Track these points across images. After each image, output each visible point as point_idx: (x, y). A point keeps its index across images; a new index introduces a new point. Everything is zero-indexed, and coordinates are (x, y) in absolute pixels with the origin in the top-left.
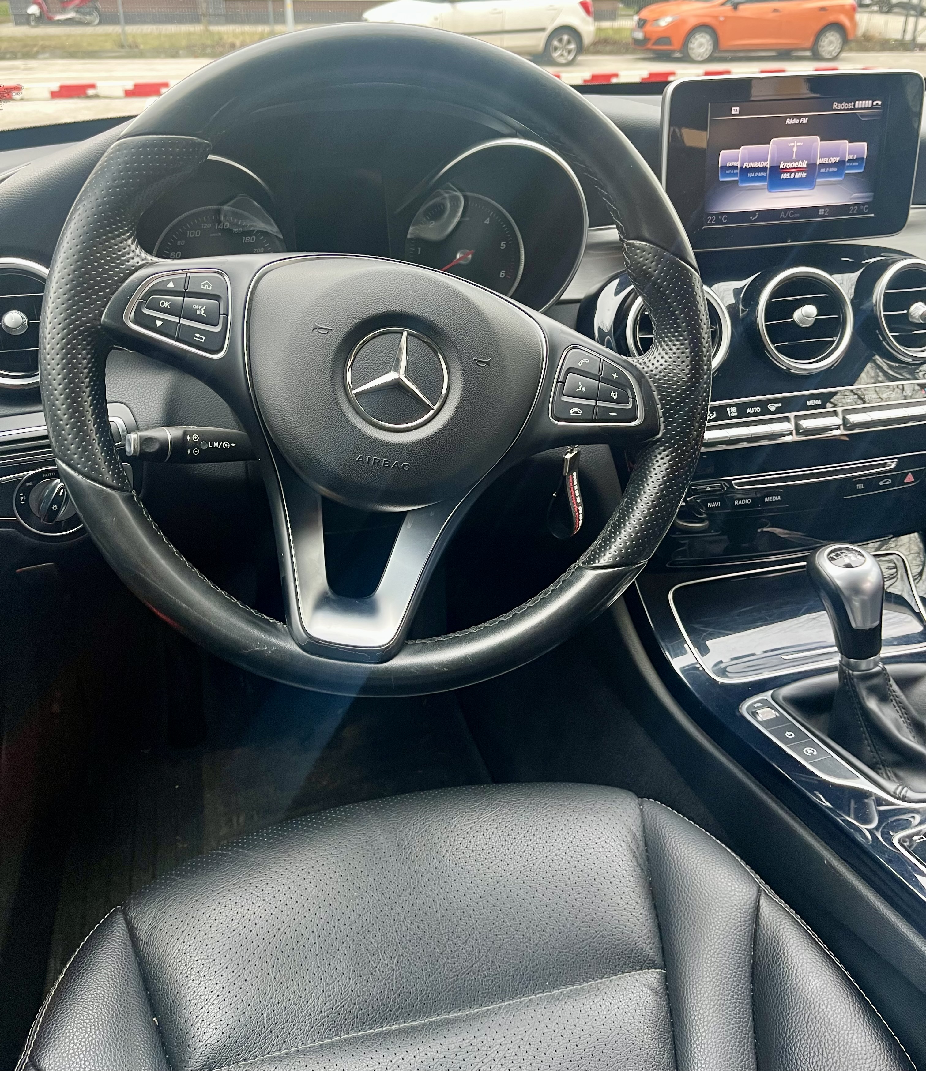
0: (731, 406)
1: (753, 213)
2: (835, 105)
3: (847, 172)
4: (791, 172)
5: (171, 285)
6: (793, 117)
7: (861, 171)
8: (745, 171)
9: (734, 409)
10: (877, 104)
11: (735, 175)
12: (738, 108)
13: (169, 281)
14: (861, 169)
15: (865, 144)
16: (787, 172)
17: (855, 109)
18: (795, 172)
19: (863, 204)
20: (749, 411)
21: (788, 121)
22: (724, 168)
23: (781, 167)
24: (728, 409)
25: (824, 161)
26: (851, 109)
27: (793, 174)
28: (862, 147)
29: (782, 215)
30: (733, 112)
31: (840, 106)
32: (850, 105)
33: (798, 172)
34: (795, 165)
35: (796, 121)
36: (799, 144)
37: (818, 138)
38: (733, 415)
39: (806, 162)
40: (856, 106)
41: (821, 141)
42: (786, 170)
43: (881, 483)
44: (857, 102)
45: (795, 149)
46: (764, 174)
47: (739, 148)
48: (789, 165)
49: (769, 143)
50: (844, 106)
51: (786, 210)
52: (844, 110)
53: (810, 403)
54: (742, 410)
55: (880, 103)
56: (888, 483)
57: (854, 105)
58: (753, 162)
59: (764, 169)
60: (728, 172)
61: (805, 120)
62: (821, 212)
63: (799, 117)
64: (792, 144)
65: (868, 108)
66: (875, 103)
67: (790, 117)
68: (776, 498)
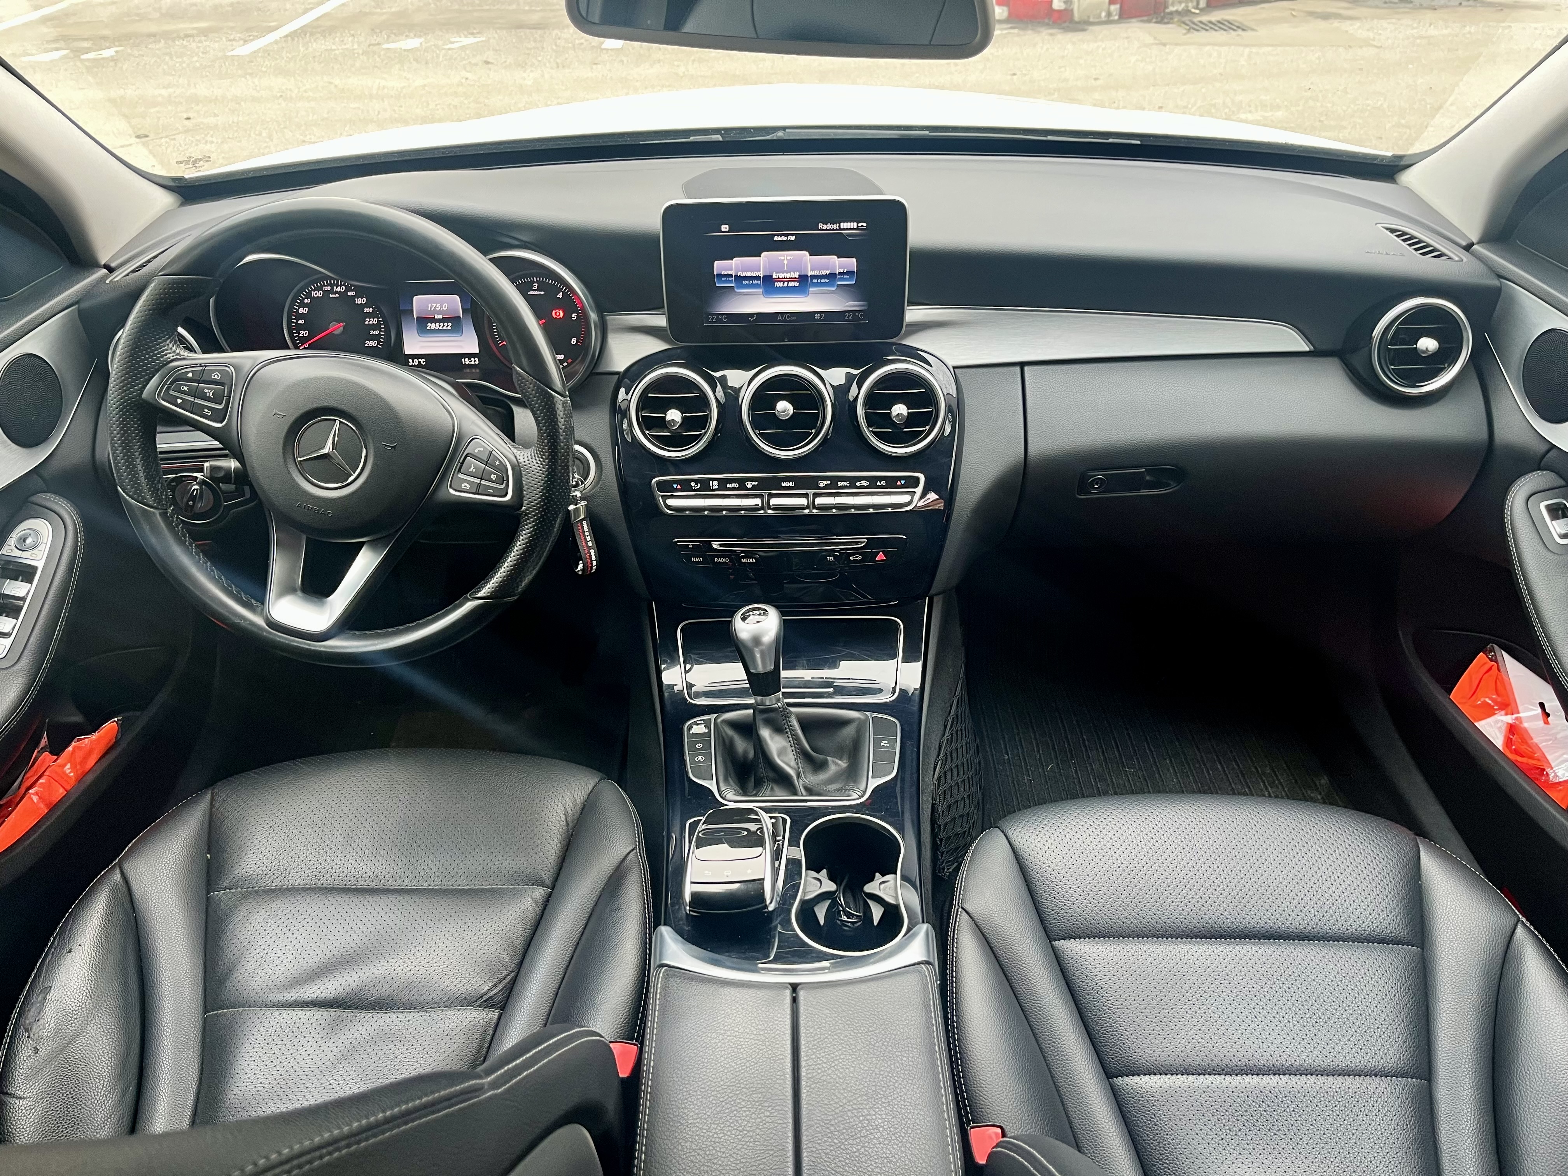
0: (713, 480)
1: (752, 315)
2: (820, 226)
3: (839, 283)
4: (784, 282)
5: (190, 375)
6: (781, 235)
7: (854, 282)
8: (739, 279)
9: (716, 483)
10: (862, 226)
11: (731, 282)
12: (727, 226)
13: (189, 372)
14: (853, 280)
15: (854, 260)
16: (780, 281)
17: (840, 229)
18: (788, 281)
19: (859, 311)
20: (729, 486)
21: (776, 238)
22: (720, 276)
23: (774, 276)
24: (711, 482)
25: (812, 273)
26: (837, 230)
27: (786, 284)
28: (851, 263)
29: (780, 318)
30: (723, 230)
31: (825, 227)
32: (836, 226)
33: (791, 281)
34: (788, 275)
35: (784, 238)
36: (789, 258)
37: (807, 253)
38: (714, 488)
39: (798, 274)
40: (842, 227)
41: (810, 255)
42: (779, 280)
43: (852, 558)
44: (842, 224)
45: (785, 262)
46: (759, 282)
47: (732, 259)
48: (782, 275)
49: (760, 256)
50: (829, 226)
51: (783, 314)
52: (830, 230)
53: (784, 484)
54: (723, 483)
55: (865, 225)
56: (858, 558)
57: (839, 226)
58: (747, 271)
59: (758, 278)
60: (723, 279)
61: (792, 238)
62: (817, 316)
63: (787, 235)
64: (783, 258)
65: (853, 229)
66: (860, 225)
67: (778, 235)
68: (751, 560)
